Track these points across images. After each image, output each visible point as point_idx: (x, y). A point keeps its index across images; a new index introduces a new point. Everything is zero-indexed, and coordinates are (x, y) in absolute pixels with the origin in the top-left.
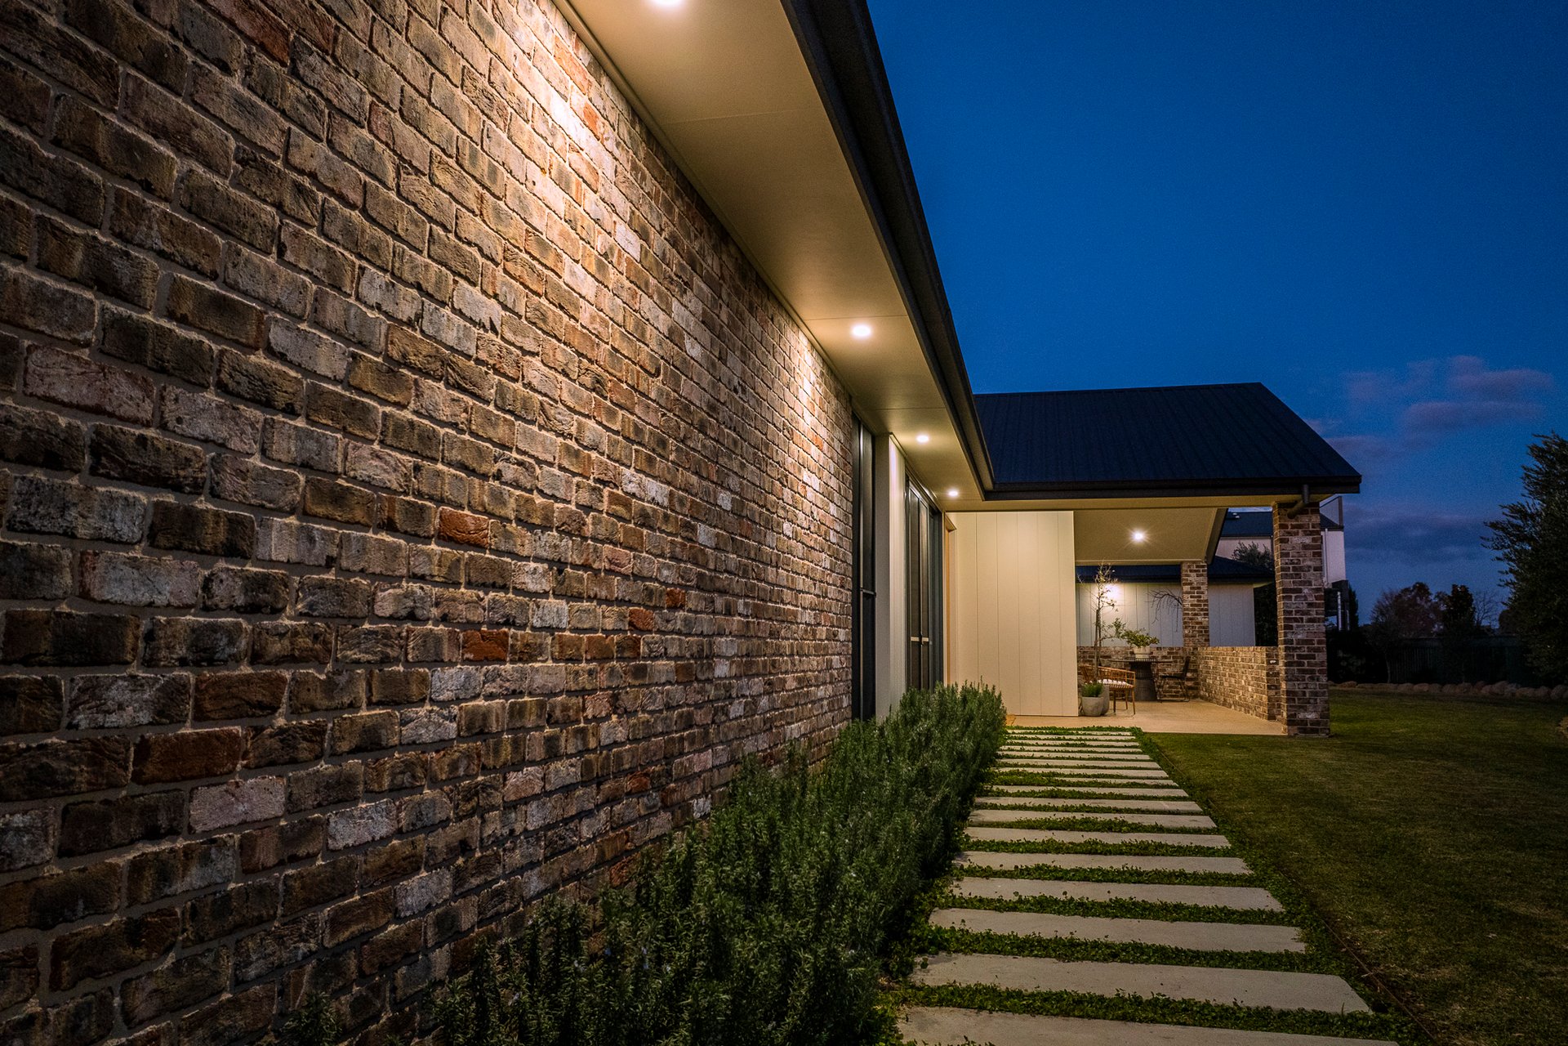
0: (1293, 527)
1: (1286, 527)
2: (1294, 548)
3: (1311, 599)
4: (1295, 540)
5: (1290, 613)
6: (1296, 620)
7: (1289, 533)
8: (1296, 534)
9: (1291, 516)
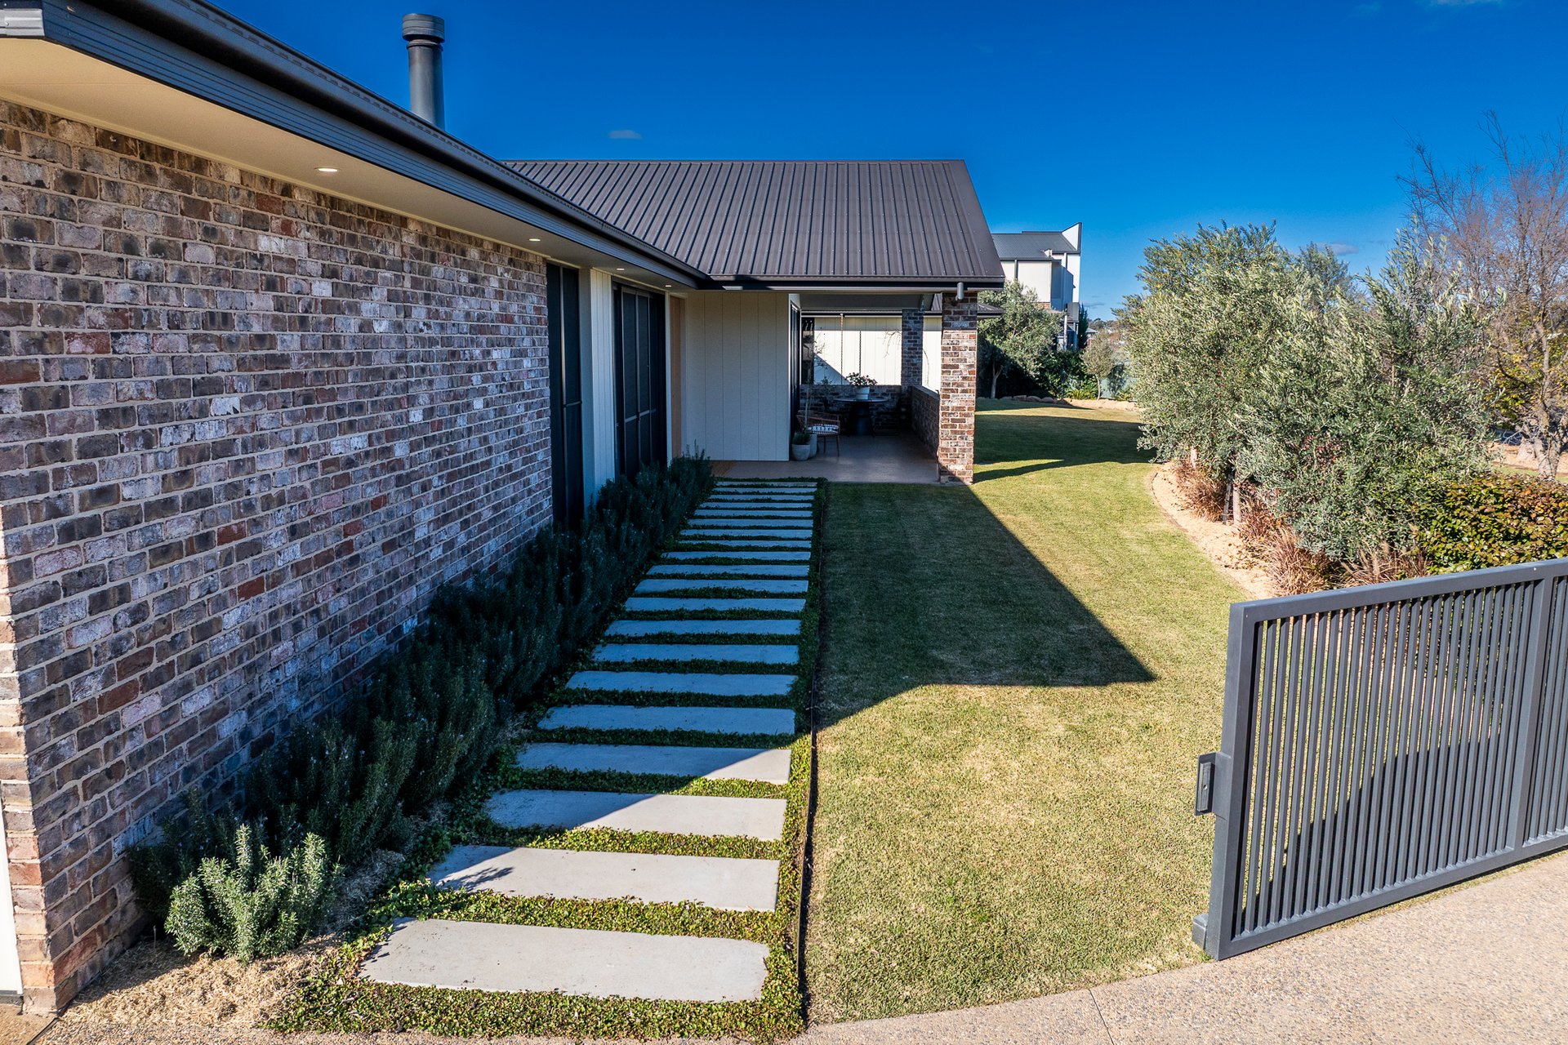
0: (955, 313)
1: (949, 313)
2: (954, 331)
3: (965, 374)
4: (957, 324)
5: (948, 384)
6: (952, 391)
7: (952, 319)
8: (958, 319)
9: (954, 304)
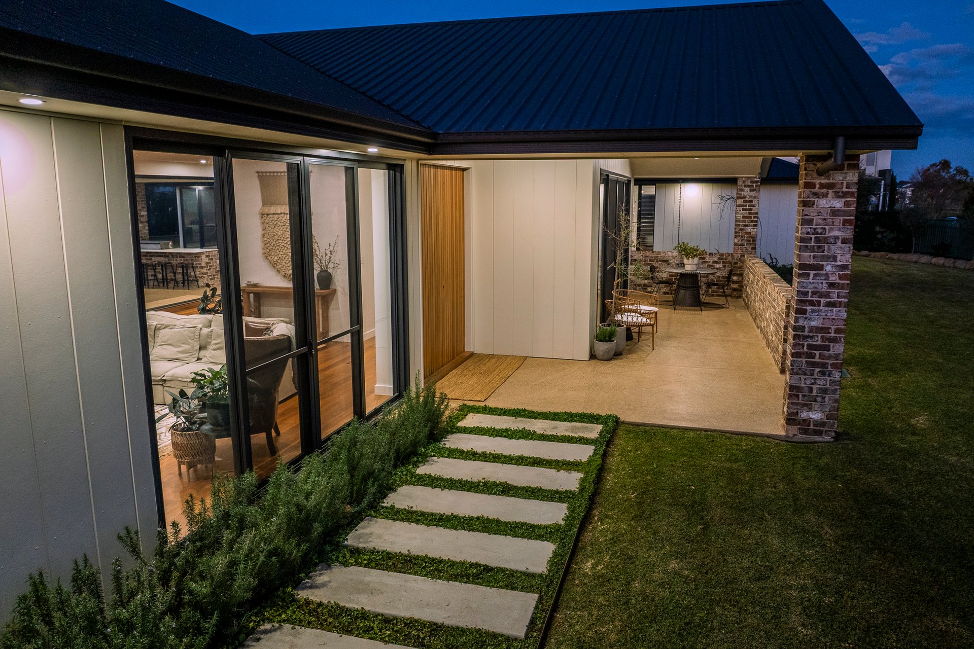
0: (822, 186)
2: (819, 213)
4: (823, 203)
5: (805, 294)
7: (816, 195)
8: (825, 196)
9: (820, 173)
